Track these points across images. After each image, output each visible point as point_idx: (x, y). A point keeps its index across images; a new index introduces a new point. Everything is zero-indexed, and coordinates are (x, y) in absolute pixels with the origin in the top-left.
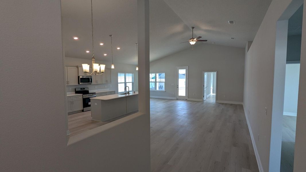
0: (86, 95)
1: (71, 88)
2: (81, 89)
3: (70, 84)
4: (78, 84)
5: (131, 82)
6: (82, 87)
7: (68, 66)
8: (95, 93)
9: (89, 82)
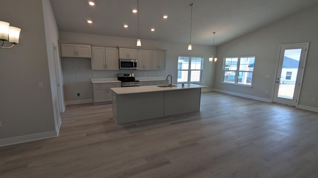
0: (125, 83)
1: (113, 74)
2: (125, 75)
3: (108, 69)
4: (119, 69)
5: (199, 70)
6: (126, 72)
7: (106, 47)
8: (139, 81)
9: (132, 67)
